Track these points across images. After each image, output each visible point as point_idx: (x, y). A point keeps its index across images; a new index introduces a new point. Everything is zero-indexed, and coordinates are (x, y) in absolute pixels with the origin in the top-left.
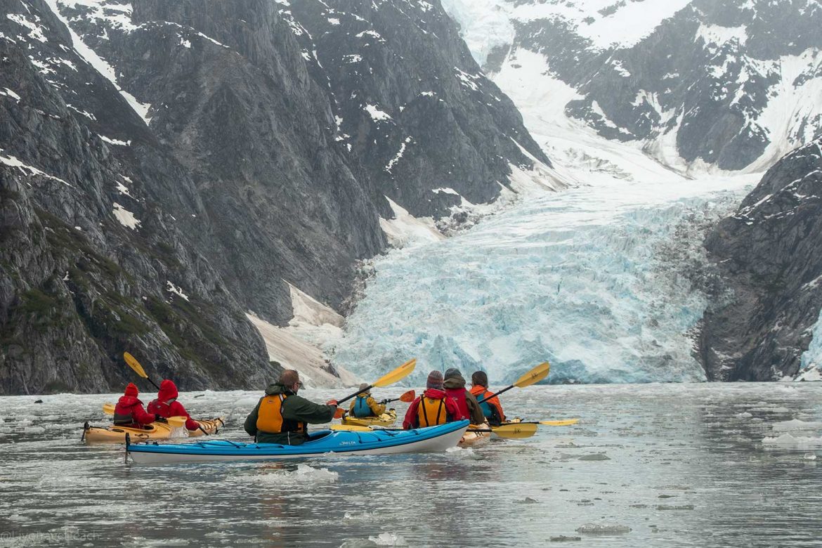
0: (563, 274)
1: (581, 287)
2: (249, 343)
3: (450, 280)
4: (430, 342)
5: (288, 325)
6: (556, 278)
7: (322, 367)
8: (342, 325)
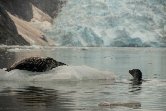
0: (136, 5)
1: (142, 10)
2: (9, 27)
3: (93, 6)
4: (83, 29)
5: (30, 21)
6: (133, 6)
7: (40, 38)
8: (52, 22)
